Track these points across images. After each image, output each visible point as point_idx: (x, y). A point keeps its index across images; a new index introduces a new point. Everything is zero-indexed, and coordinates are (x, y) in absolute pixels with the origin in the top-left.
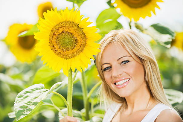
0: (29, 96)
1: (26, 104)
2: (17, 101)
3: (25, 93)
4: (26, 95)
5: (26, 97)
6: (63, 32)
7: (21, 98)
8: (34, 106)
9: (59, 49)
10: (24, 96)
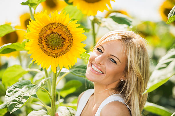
0: (19, 91)
1: (17, 98)
2: (8, 95)
3: (14, 88)
4: (15, 90)
5: (16, 92)
6: (52, 32)
7: (11, 93)
8: (24, 99)
9: (48, 48)
10: (13, 91)
